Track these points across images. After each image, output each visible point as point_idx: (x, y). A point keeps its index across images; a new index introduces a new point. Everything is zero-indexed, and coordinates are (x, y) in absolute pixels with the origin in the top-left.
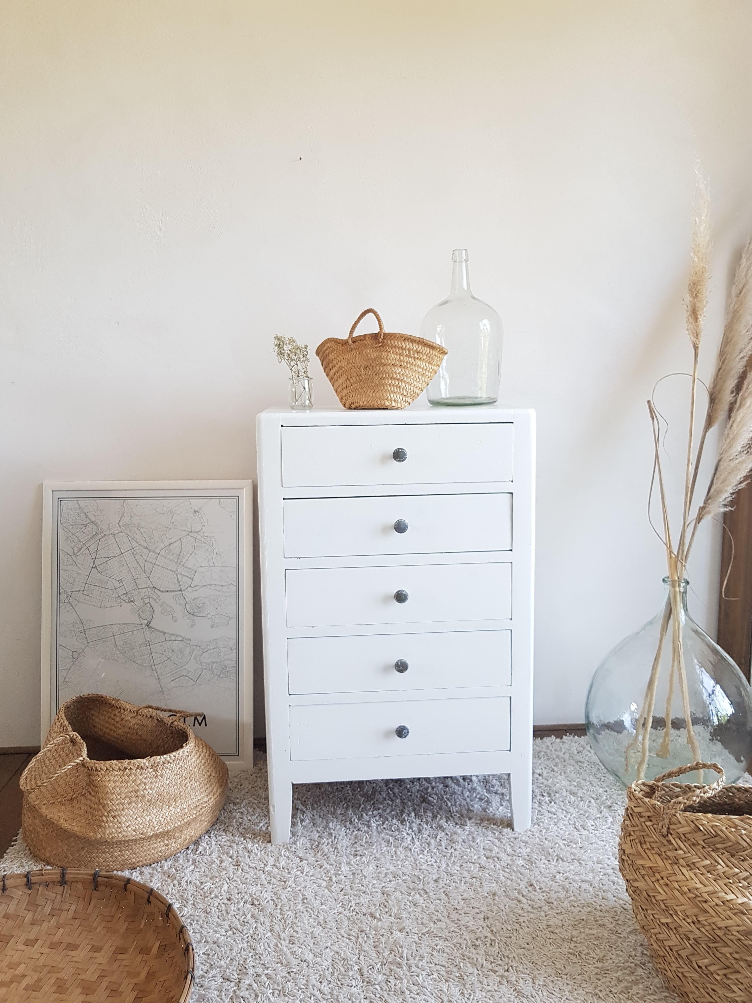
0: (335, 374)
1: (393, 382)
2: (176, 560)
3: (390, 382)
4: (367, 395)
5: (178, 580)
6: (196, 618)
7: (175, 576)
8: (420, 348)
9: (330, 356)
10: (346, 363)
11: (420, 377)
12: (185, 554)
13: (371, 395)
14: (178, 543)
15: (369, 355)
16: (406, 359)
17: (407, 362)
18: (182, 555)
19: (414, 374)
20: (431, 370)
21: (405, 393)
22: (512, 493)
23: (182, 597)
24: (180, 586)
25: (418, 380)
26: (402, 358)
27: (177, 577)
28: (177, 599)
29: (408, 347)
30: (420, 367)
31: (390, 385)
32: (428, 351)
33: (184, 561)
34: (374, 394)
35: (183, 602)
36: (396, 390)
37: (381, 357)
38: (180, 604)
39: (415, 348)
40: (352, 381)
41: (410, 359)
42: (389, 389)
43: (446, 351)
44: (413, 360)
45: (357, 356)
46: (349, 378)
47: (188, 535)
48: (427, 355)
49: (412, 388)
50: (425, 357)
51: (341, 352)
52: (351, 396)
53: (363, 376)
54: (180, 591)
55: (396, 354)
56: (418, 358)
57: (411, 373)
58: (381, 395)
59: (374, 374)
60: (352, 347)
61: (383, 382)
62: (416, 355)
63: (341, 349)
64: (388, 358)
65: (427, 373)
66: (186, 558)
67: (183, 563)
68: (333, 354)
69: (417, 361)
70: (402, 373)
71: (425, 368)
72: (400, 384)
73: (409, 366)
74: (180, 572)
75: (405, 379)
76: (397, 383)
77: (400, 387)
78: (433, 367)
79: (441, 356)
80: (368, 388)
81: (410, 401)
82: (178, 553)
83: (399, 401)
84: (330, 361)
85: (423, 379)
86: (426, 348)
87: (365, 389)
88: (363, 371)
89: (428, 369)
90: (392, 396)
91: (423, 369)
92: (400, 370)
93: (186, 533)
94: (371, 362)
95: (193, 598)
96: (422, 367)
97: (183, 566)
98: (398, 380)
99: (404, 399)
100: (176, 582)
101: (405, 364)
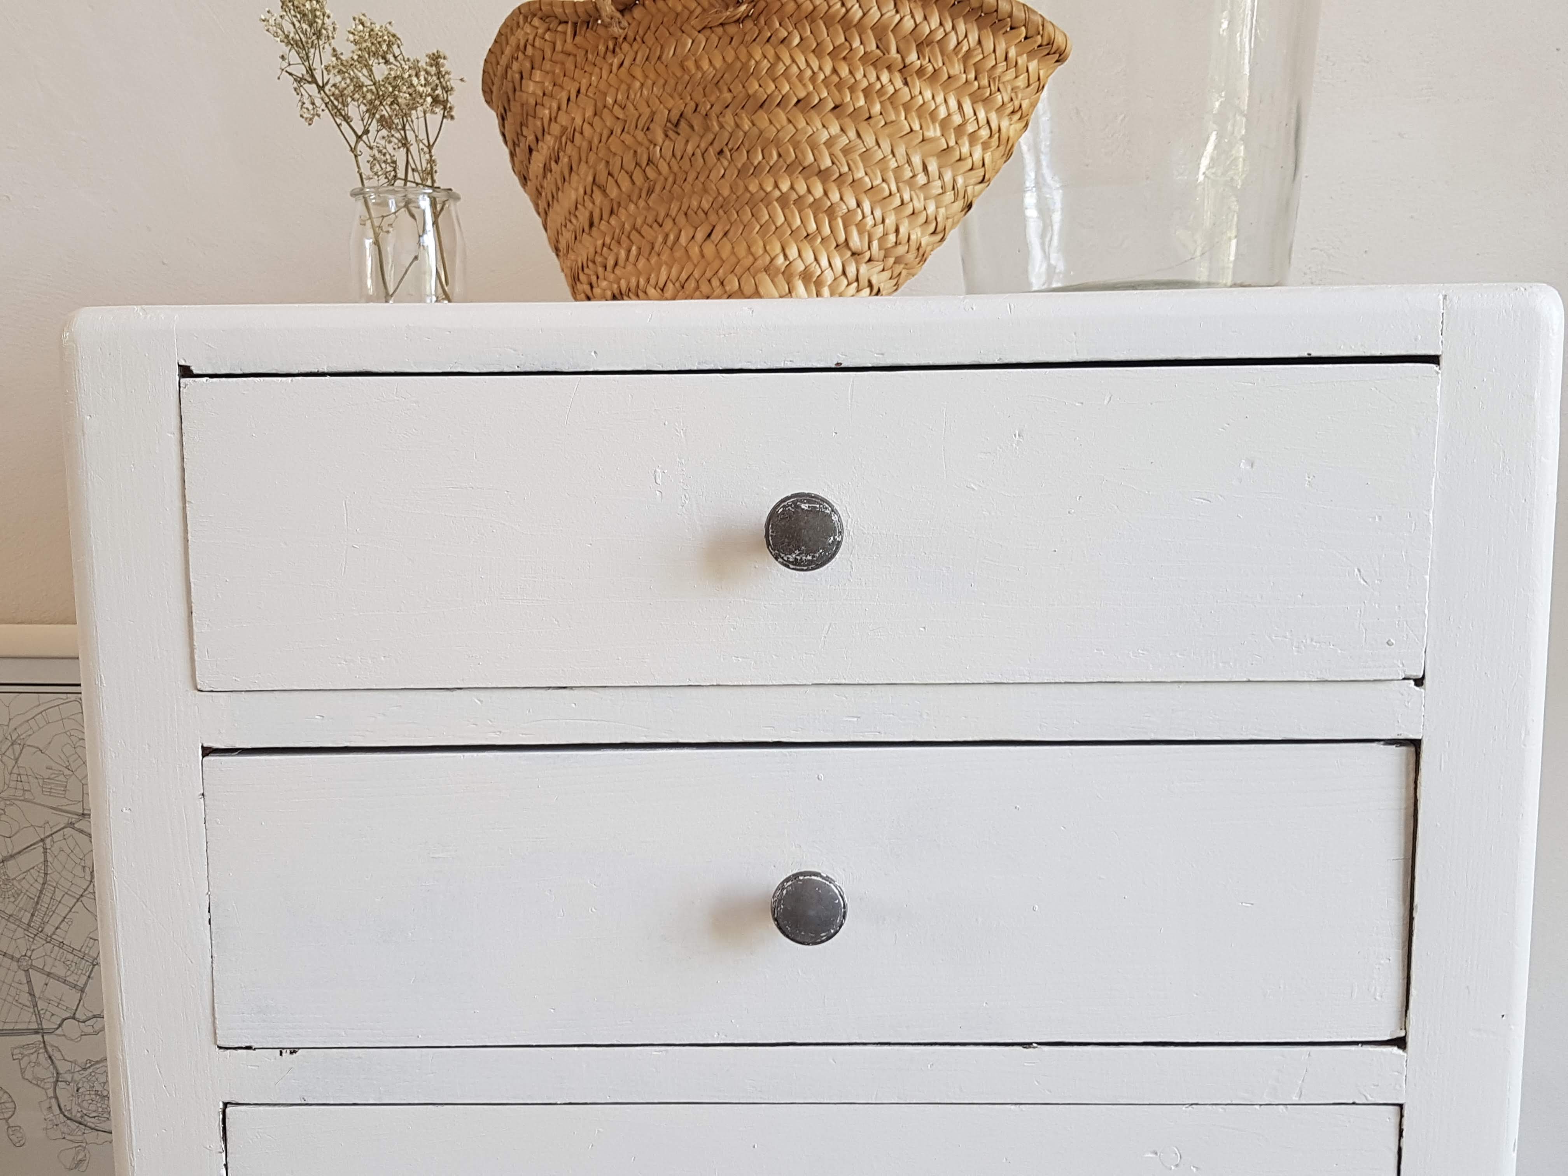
0: (547, 169)
1: (802, 188)
2: (26, 920)
3: (785, 186)
4: (678, 254)
5: (32, 994)
6: (91, 1136)
7: (21, 976)
8: (935, 22)
9: (530, 87)
10: (589, 113)
11: (933, 167)
12: (58, 895)
13: (695, 251)
14: (35, 857)
15: (690, 64)
16: (865, 76)
17: (866, 92)
18: (46, 899)
19: (901, 151)
20: (984, 133)
21: (856, 241)
22: (1416, 744)
23: (43, 1057)
24: (38, 1015)
25: (921, 179)
26: (844, 71)
27: (29, 982)
28: (24, 1062)
29: (875, 14)
30: (933, 114)
31: (783, 200)
32: (973, 37)
33: (56, 920)
34: (709, 249)
35: (46, 1073)
36: (812, 227)
37: (745, 74)
38: (37, 1082)
39: (909, 24)
40: (613, 193)
41: (885, 77)
42: (781, 219)
43: (1059, 40)
44: (899, 83)
45: (638, 73)
46: (602, 177)
47: (71, 825)
48: (969, 53)
49: (890, 221)
50: (957, 68)
51: (570, 65)
52: (611, 263)
53: (663, 167)
54: (36, 1032)
55: (818, 51)
56: (921, 71)
57: (886, 146)
58: (742, 251)
59: (711, 152)
60: (616, 30)
61: (753, 188)
62: (913, 57)
63: (569, 47)
64: (781, 68)
65: (965, 149)
66: (62, 910)
67: (49, 930)
68: (538, 75)
69: (917, 84)
70: (844, 141)
71: (957, 119)
72: (835, 196)
73: (877, 108)
74: (38, 963)
75: (860, 174)
76: (818, 191)
77: (831, 212)
78: (993, 117)
79: (1033, 65)
80: (681, 220)
81: (879, 279)
82: (34, 892)
83: (829, 276)
84: (529, 113)
85: (948, 176)
86: (961, 27)
87: (668, 224)
88: (660, 137)
89: (971, 128)
90: (793, 253)
91: (945, 124)
92: (835, 129)
93: (64, 820)
94: (698, 96)
95: (81, 1060)
96: (942, 113)
97: (49, 939)
98: (823, 174)
99: (851, 270)
100: (25, 998)
101: (862, 102)
